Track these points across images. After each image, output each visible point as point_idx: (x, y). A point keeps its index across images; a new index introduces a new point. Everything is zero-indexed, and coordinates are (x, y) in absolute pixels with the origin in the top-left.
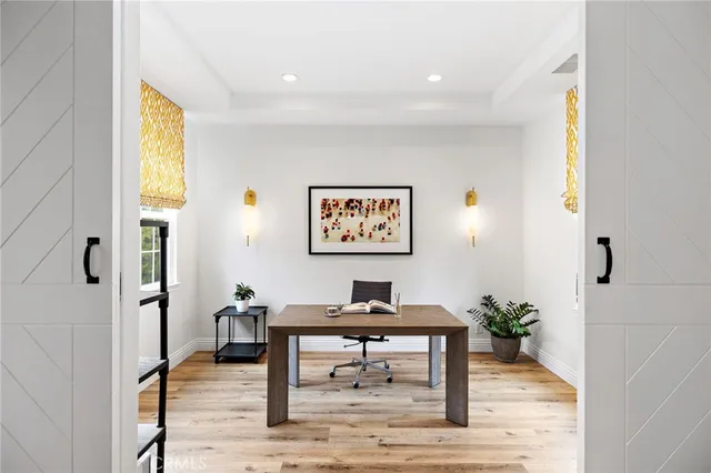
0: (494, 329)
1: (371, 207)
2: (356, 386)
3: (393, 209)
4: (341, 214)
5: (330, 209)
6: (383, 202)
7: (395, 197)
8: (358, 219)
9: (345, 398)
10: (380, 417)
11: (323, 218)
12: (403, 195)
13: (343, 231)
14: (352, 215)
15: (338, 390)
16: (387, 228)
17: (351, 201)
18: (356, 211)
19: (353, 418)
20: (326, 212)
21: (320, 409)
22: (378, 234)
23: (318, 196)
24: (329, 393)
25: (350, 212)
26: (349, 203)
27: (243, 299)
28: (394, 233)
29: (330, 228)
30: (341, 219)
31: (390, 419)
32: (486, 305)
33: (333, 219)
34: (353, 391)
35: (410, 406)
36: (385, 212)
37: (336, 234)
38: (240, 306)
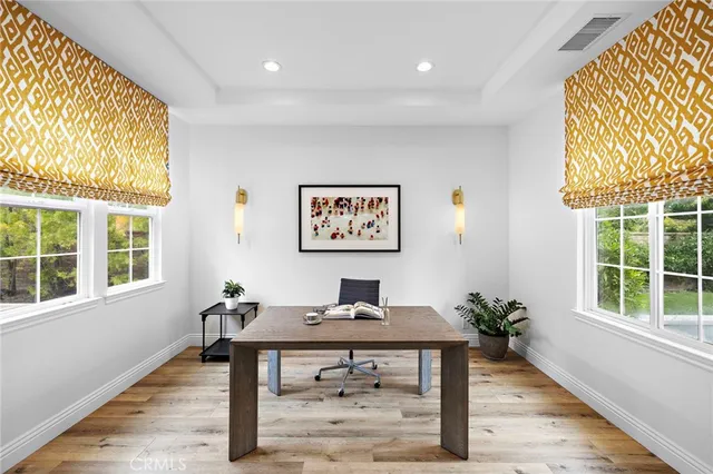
0: (483, 327)
1: (360, 205)
2: (341, 394)
3: (382, 207)
4: (330, 212)
5: (319, 207)
6: (372, 201)
7: (383, 196)
8: (347, 217)
9: (327, 411)
10: (364, 442)
11: (313, 216)
12: (391, 194)
13: (333, 230)
14: (342, 213)
15: (321, 400)
16: (375, 226)
17: (341, 199)
18: (346, 209)
19: (333, 444)
20: (316, 210)
21: (298, 429)
22: (367, 232)
23: (308, 194)
24: (311, 403)
25: (339, 210)
26: (338, 202)
27: (232, 296)
28: (383, 231)
29: (319, 226)
30: (331, 217)
31: (375, 446)
32: (472, 301)
33: (323, 218)
34: (337, 401)
35: (399, 423)
36: (374, 210)
37: (326, 232)
38: (229, 304)
